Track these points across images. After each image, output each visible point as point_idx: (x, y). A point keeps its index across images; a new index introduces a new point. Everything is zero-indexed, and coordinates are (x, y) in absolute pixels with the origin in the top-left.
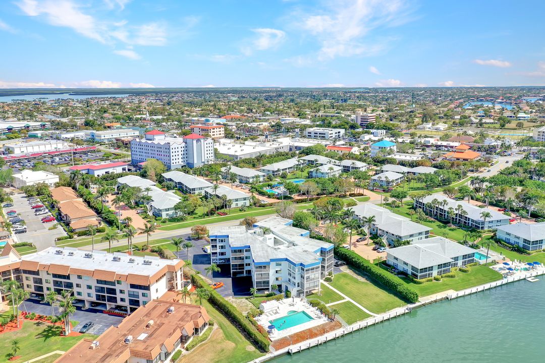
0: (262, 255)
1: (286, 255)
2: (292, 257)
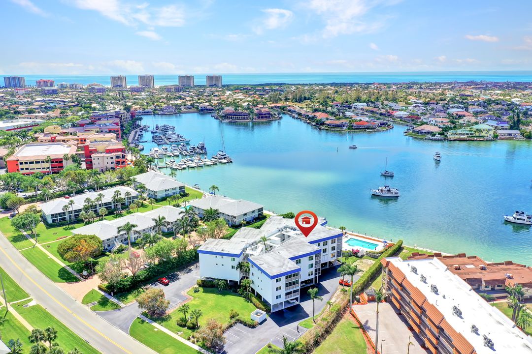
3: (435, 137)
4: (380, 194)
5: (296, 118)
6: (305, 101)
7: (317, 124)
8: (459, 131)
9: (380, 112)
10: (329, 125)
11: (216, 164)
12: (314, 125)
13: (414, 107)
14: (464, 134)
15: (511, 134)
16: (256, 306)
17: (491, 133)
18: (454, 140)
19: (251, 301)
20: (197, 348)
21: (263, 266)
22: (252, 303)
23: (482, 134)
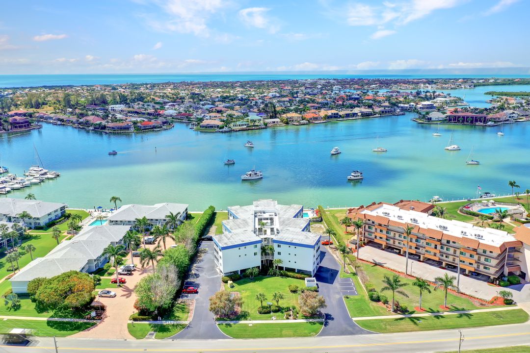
3: (224, 129)
4: (250, 178)
5: (59, 125)
6: (43, 106)
7: (95, 128)
8: (238, 123)
9: (147, 112)
10: (113, 128)
11: (43, 181)
12: (93, 130)
13: (170, 105)
14: (242, 125)
15: (274, 122)
16: (297, 278)
17: (262, 122)
18: (239, 131)
19: (288, 276)
20: (304, 321)
21: (294, 241)
22: (290, 277)
23: (256, 124)
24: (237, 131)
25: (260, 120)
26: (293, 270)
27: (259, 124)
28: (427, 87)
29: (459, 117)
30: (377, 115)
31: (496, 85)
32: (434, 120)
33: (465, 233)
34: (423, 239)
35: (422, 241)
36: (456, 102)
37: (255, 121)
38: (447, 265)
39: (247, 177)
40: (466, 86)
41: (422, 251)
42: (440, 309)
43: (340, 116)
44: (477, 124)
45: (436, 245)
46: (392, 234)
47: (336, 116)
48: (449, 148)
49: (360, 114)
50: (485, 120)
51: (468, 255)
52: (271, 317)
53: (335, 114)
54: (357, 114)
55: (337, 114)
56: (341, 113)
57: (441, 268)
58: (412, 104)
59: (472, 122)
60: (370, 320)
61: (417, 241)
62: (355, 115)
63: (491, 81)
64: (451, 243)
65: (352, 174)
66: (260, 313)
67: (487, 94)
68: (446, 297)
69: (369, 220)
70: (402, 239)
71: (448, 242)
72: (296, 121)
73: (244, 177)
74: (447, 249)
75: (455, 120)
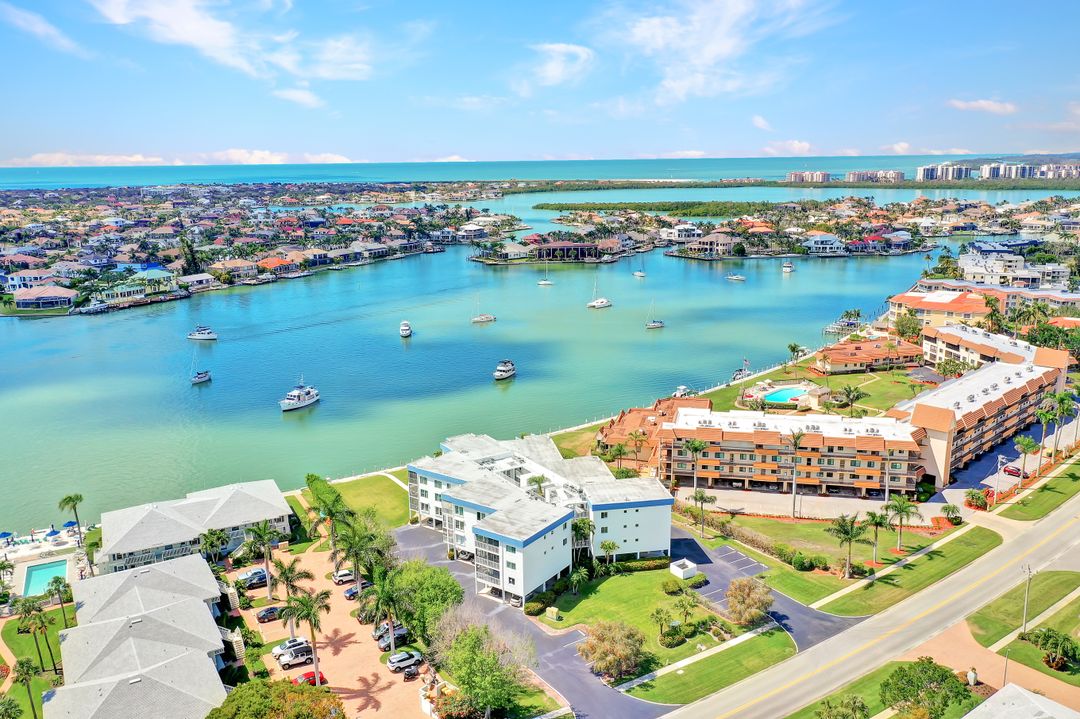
0: (538, 446)
1: (498, 445)
2: (489, 444)
3: (88, 307)
8: (118, 290)
14: (131, 294)
15: (201, 282)
16: (649, 569)
17: (174, 282)
18: (130, 307)
19: (630, 570)
20: (749, 636)
21: (633, 499)
22: (636, 570)
23: (162, 288)
24: (124, 308)
25: (169, 279)
26: (631, 557)
27: (168, 289)
28: (424, 198)
29: (554, 250)
30: (399, 255)
31: (532, 192)
32: (513, 257)
33: (850, 430)
34: (786, 454)
35: (784, 457)
36: (512, 225)
37: (159, 282)
38: (828, 487)
39: (294, 403)
40: (490, 195)
41: (784, 474)
42: (900, 556)
43: (332, 261)
44: (587, 259)
45: (809, 460)
46: (727, 456)
47: (323, 261)
48: (594, 304)
49: (366, 254)
50: (599, 254)
51: (864, 464)
52: (694, 647)
53: (320, 257)
54: (360, 253)
55: (325, 256)
56: (331, 254)
57: (821, 495)
58: (446, 229)
59: (576, 257)
60: (836, 601)
61: (774, 459)
62: (357, 256)
63: (521, 185)
64: (835, 450)
65: (499, 368)
66: (670, 646)
67: (537, 207)
68: (876, 536)
69: (680, 439)
70: (747, 460)
71: (831, 449)
72: (247, 275)
73: (286, 404)
74: (829, 462)
75: (548, 255)
